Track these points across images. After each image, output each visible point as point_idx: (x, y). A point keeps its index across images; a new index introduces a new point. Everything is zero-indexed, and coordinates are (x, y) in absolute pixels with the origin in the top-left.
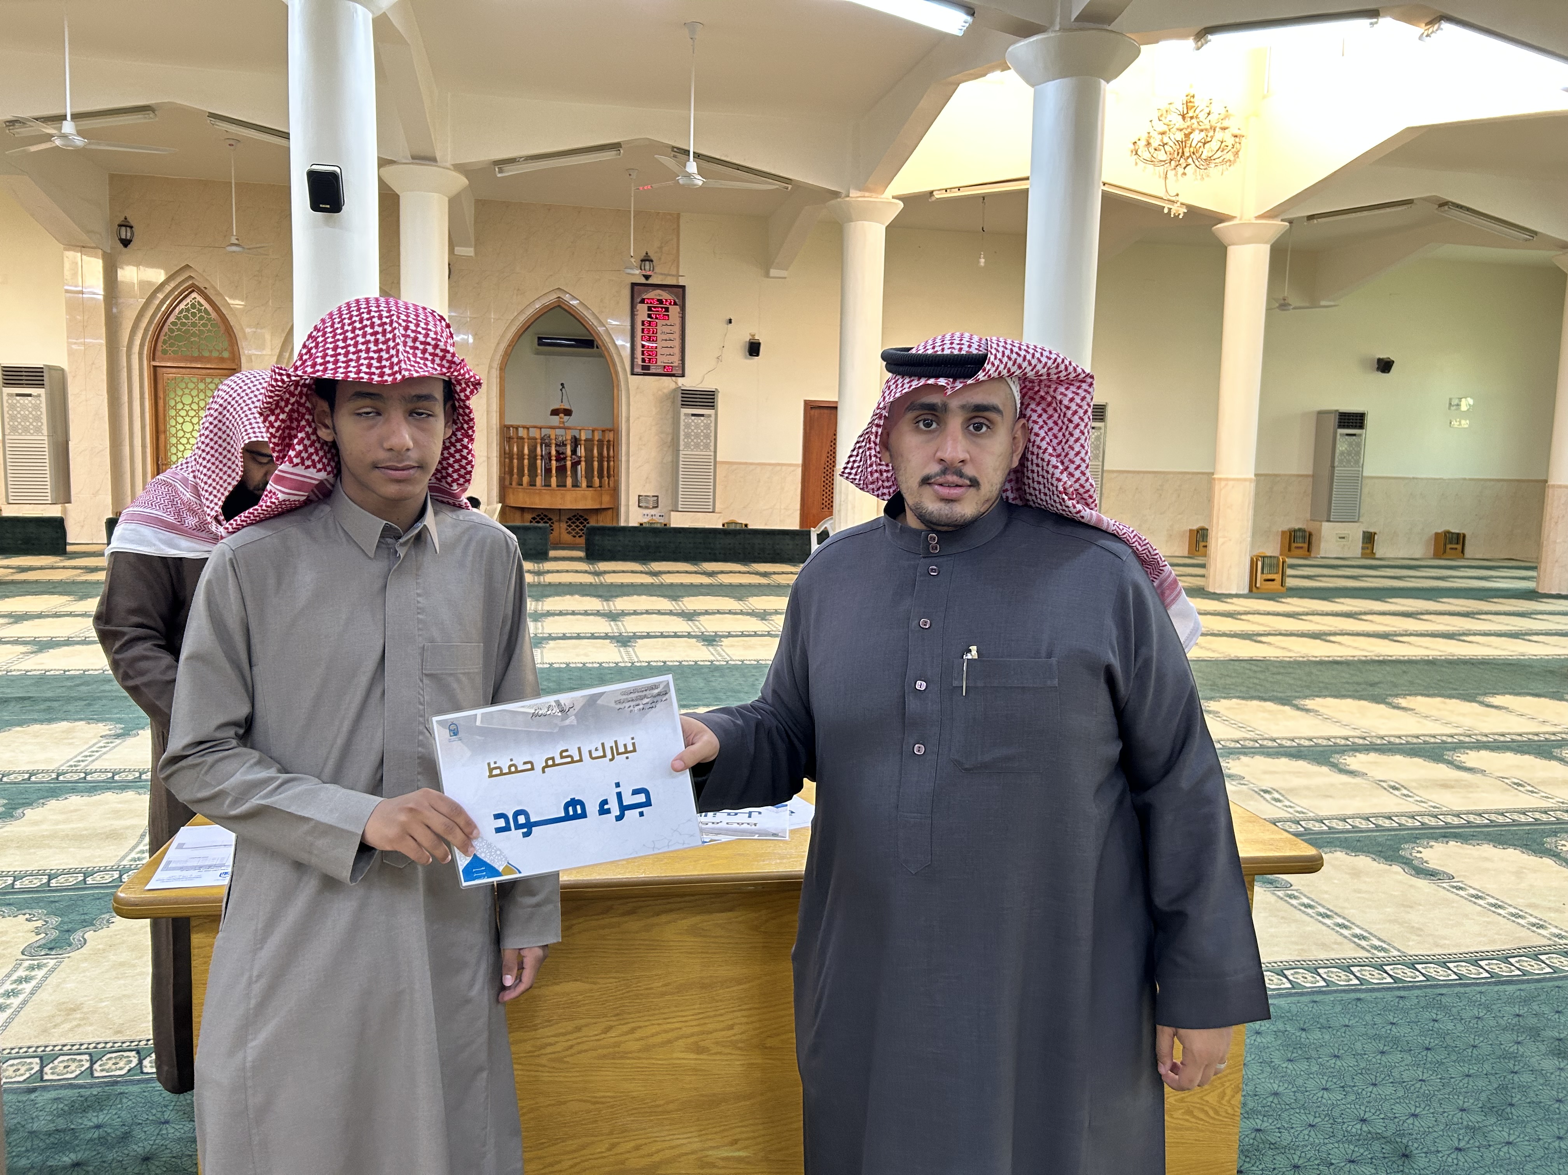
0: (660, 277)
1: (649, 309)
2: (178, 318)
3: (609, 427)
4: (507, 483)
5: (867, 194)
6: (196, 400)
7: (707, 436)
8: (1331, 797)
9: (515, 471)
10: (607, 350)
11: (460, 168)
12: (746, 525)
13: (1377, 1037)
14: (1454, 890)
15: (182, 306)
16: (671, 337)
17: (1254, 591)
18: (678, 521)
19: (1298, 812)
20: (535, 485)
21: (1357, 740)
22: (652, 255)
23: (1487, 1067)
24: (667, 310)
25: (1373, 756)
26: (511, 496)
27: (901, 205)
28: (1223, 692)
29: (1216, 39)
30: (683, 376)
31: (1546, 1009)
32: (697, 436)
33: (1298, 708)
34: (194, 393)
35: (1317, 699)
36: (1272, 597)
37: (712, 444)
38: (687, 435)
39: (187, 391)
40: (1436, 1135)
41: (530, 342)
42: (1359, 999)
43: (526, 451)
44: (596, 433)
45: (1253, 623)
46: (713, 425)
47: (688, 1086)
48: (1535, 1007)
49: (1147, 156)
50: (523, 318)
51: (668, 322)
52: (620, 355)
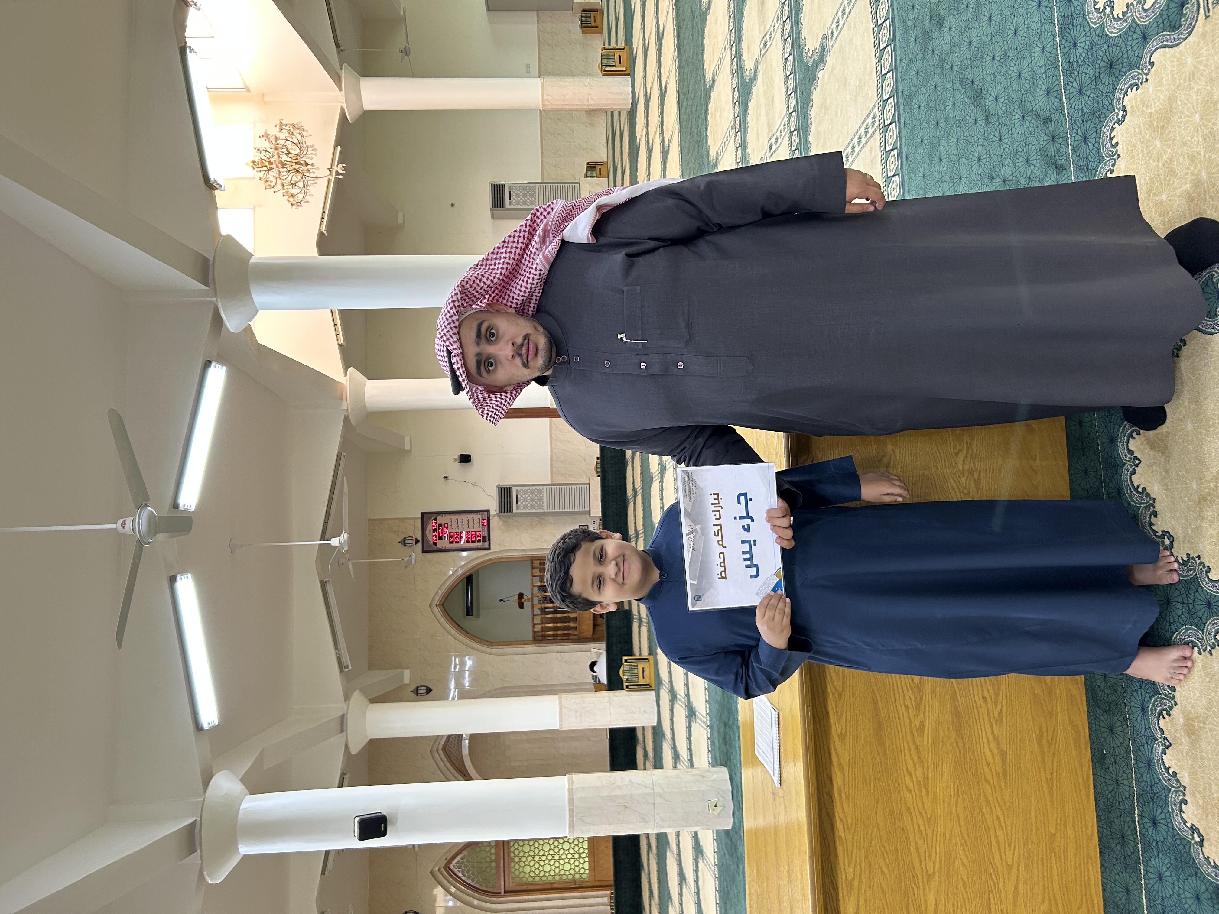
0: (416, 532)
1: (440, 538)
2: (469, 878)
3: (529, 563)
4: (575, 637)
5: (344, 396)
6: (527, 863)
7: (532, 492)
8: (773, 97)
9: (566, 632)
10: (473, 568)
11: (347, 697)
12: (598, 458)
13: (930, 157)
14: (834, 38)
15: (460, 875)
16: (460, 521)
17: (629, 73)
18: (597, 510)
19: (784, 128)
20: (576, 617)
21: (733, 53)
22: (401, 538)
23: (949, 86)
24: (440, 525)
25: (744, 45)
26: (584, 634)
27: (351, 369)
28: (703, 139)
29: (214, 174)
30: (488, 511)
31: (911, 16)
32: (533, 499)
33: (712, 86)
34: (522, 864)
35: (705, 67)
36: (633, 60)
37: (538, 488)
38: (533, 507)
39: (521, 869)
40: (991, 152)
41: (470, 623)
42: (907, 158)
43: (551, 625)
44: (535, 574)
45: (652, 86)
46: (523, 488)
47: (947, 733)
48: (910, 23)
49: (300, 196)
50: (453, 631)
51: (450, 524)
52: (476, 558)
